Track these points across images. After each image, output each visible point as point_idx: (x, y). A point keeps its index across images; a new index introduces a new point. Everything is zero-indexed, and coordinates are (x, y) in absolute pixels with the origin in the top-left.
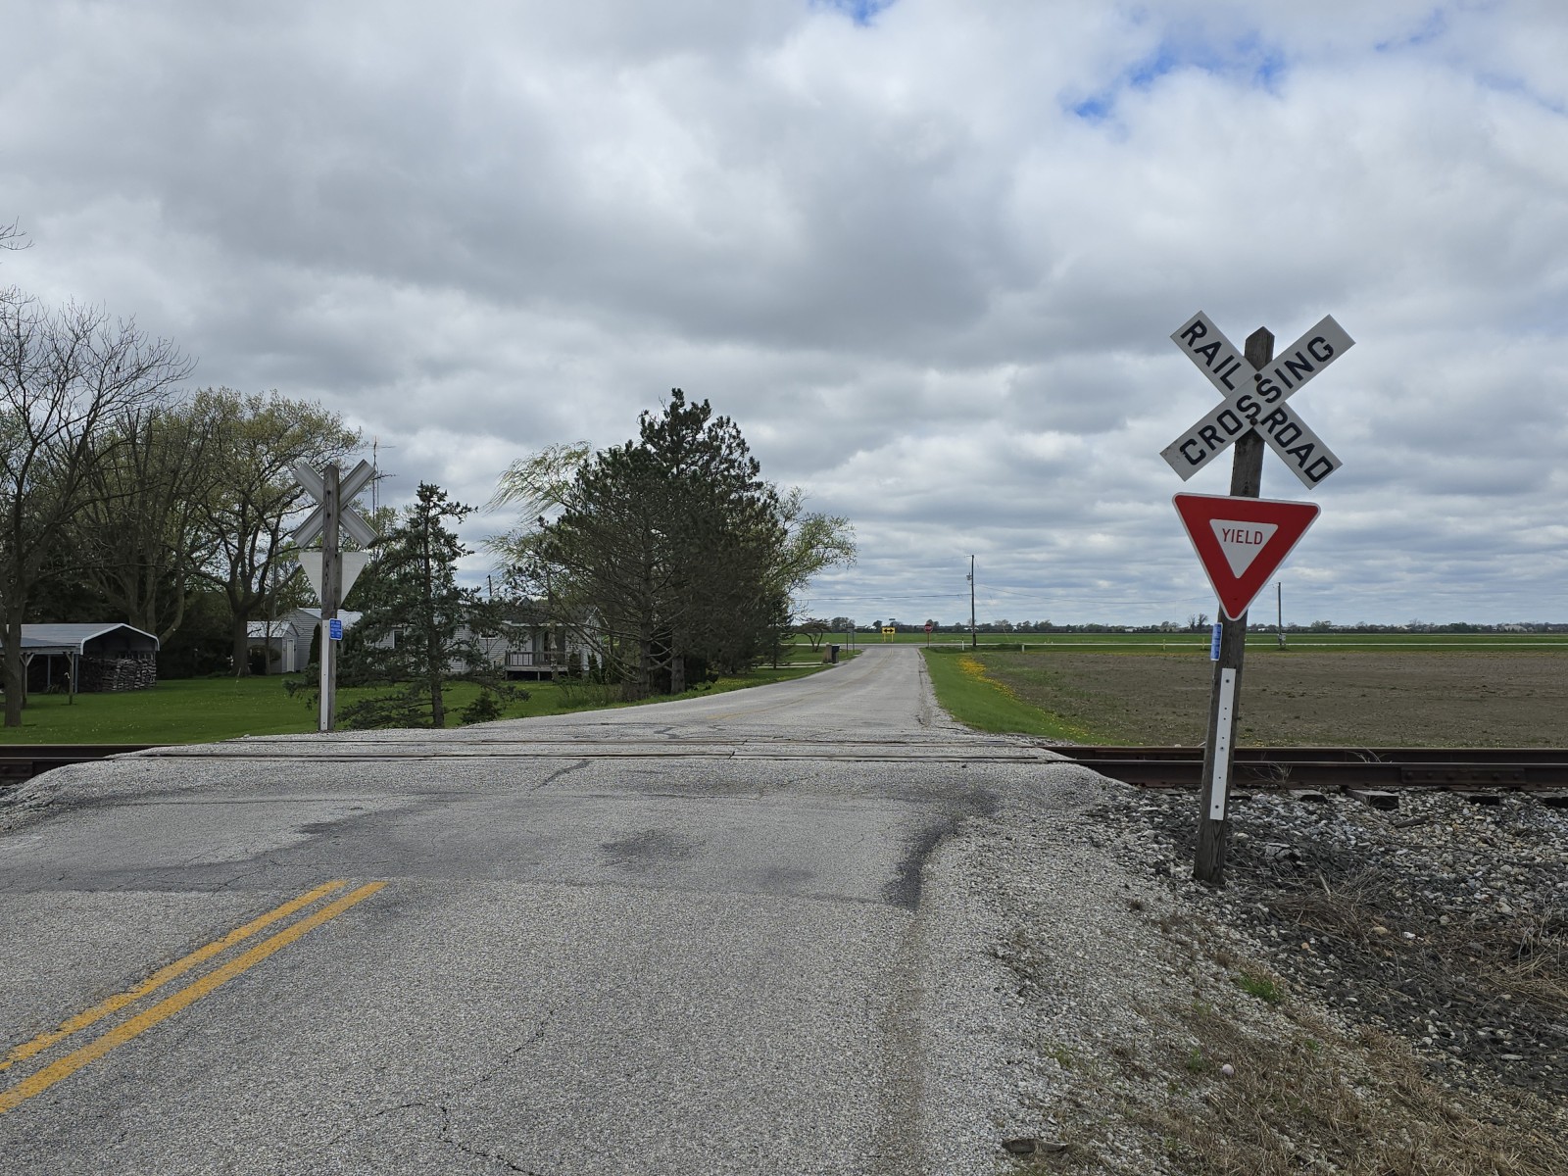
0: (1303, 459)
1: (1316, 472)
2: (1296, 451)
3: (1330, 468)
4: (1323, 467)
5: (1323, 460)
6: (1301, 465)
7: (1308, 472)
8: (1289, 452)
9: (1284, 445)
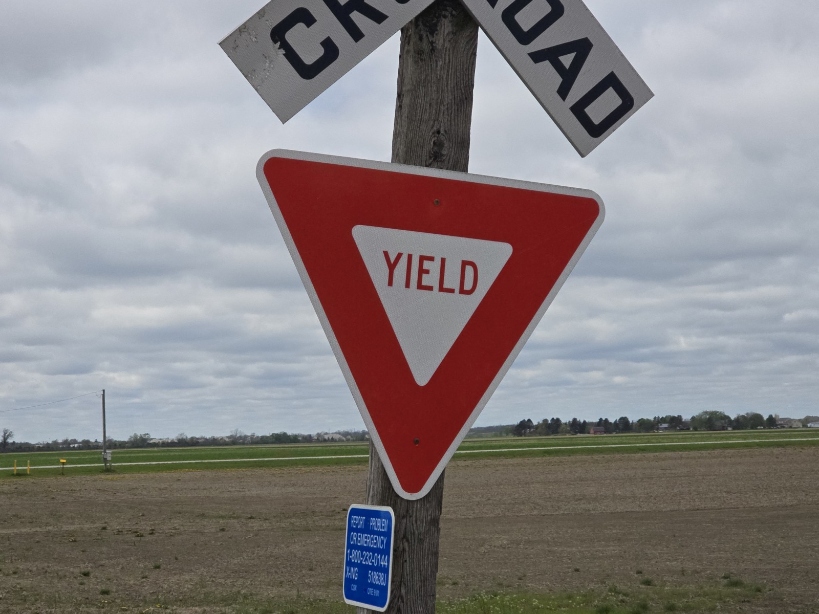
0: (568, 77)
1: (597, 112)
2: (551, 55)
3: (627, 105)
4: (610, 100)
5: (611, 81)
6: (563, 92)
7: (579, 110)
8: (537, 57)
9: (524, 37)
